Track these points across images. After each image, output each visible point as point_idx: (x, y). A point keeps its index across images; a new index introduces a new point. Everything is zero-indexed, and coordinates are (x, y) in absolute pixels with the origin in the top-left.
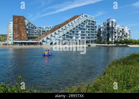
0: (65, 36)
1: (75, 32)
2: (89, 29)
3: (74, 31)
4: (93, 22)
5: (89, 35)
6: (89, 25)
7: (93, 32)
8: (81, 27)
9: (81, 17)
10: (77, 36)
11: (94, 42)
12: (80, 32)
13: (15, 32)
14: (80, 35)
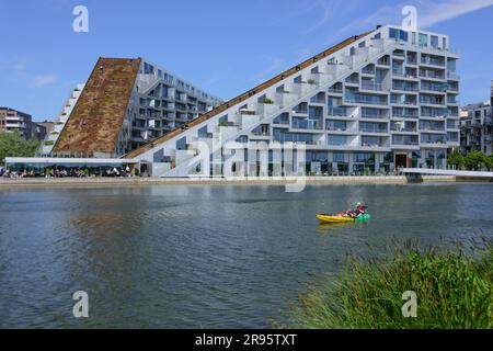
0: (268, 134)
1: (326, 111)
2: (411, 98)
3: (321, 108)
4: (439, 59)
5: (411, 125)
6: (411, 78)
7: (439, 111)
8: (360, 85)
9: (367, 40)
10: (339, 131)
11: (444, 161)
12: (356, 113)
13: (77, 122)
14: (355, 126)
